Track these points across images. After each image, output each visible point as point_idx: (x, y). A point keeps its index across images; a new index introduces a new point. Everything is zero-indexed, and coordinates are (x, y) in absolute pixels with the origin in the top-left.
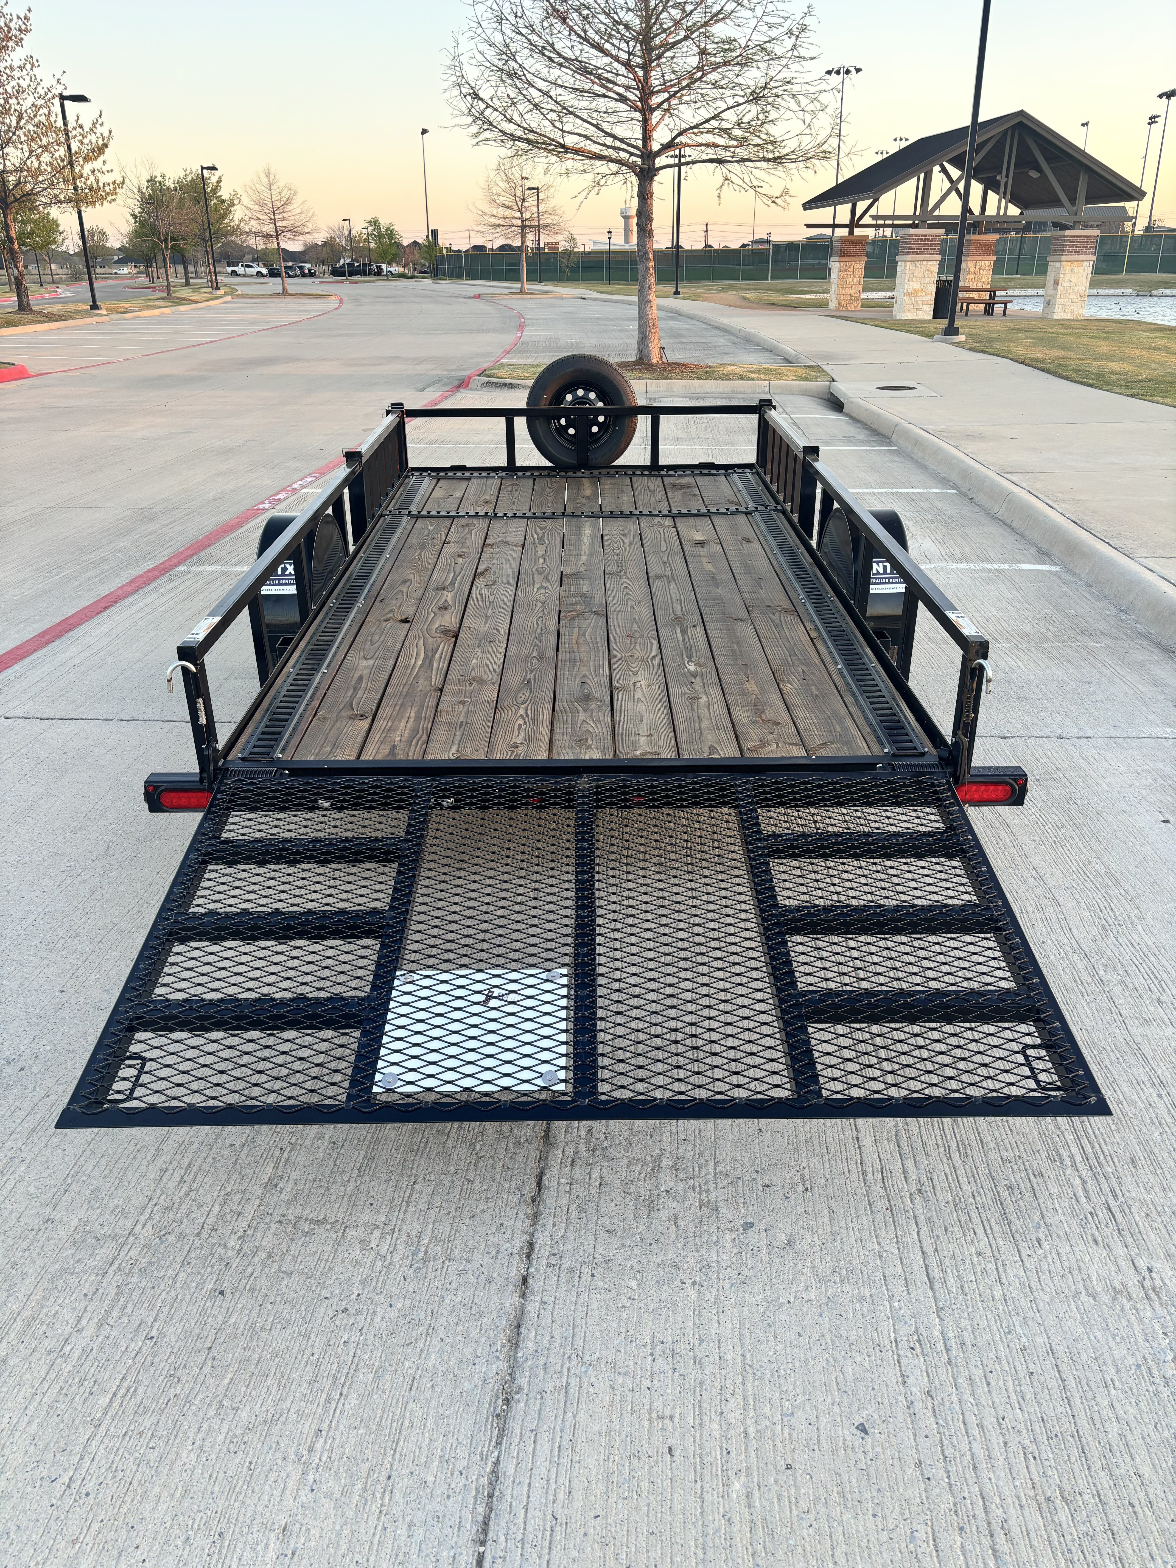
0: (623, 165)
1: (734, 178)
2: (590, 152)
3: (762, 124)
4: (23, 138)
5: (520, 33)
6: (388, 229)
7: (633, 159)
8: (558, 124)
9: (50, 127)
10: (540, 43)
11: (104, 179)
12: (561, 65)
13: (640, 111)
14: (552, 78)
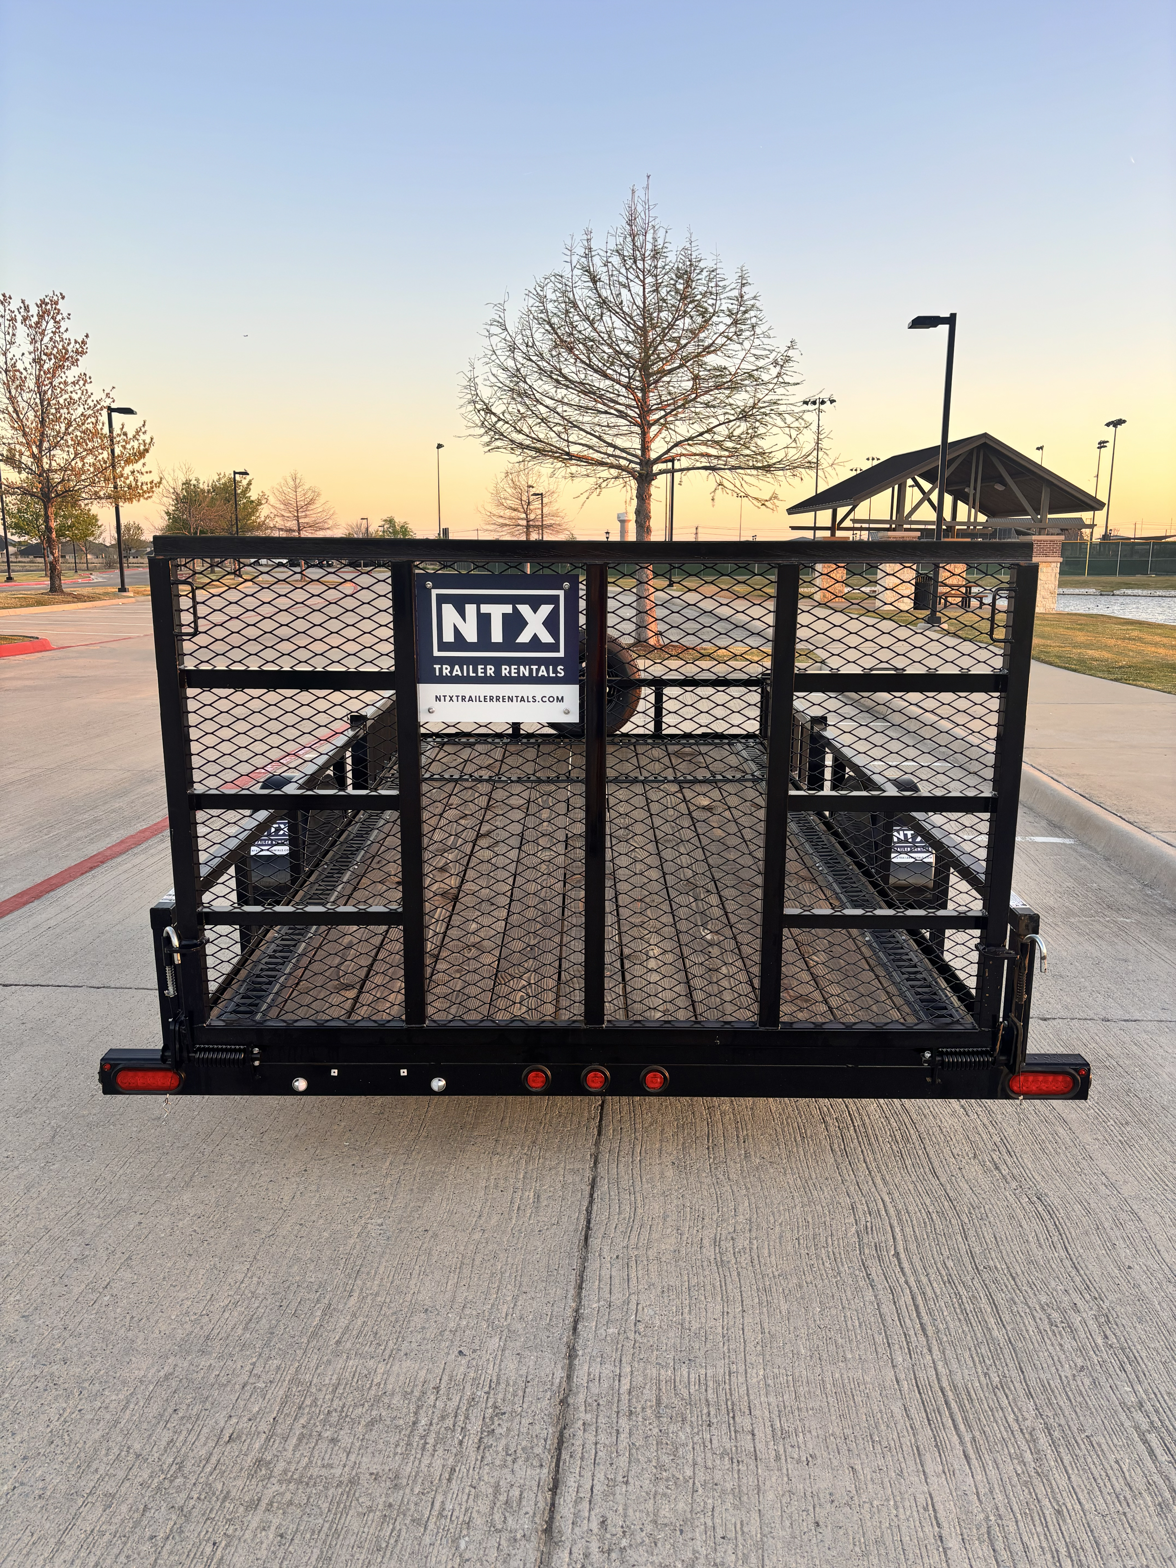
0: (623, 470)
1: (725, 483)
2: (592, 459)
3: (751, 438)
4: (70, 442)
5: (531, 360)
6: (402, 527)
7: (633, 465)
8: (564, 436)
9: (96, 434)
10: (549, 368)
11: (142, 479)
12: (567, 386)
13: (639, 426)
14: (559, 397)
